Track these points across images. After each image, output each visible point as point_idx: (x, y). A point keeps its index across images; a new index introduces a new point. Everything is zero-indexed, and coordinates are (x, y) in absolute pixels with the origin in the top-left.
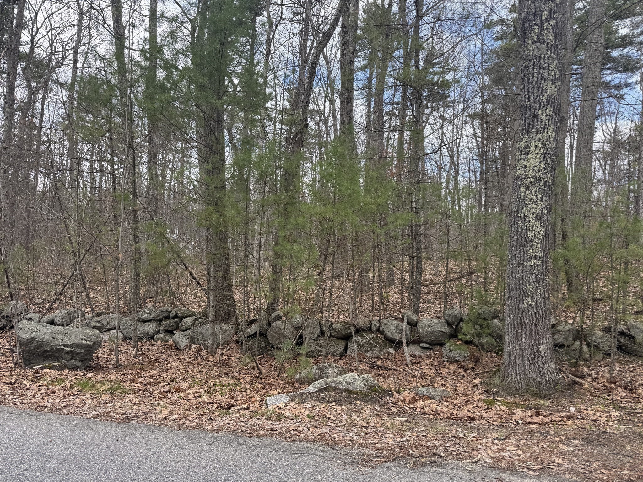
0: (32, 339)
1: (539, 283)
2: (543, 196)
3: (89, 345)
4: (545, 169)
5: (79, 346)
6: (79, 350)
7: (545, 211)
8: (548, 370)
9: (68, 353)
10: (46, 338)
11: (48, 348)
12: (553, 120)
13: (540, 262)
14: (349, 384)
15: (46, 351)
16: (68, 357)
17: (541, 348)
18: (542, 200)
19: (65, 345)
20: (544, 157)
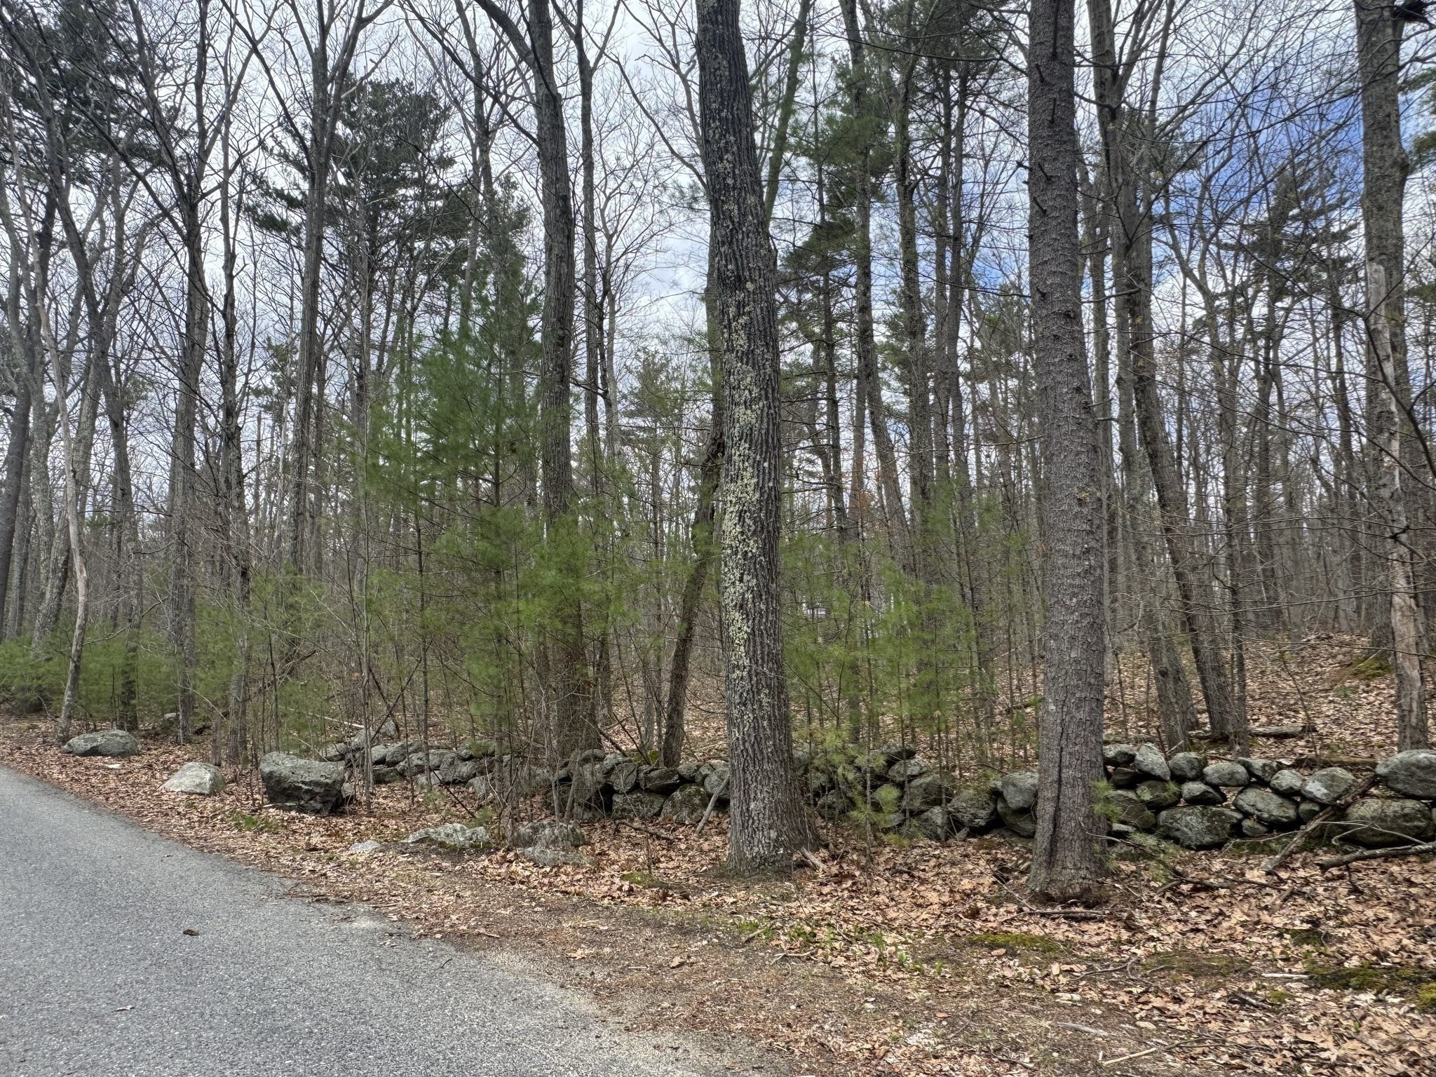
0: (271, 773)
1: (745, 705)
2: (742, 574)
3: (327, 784)
4: (742, 533)
5: (317, 784)
6: (317, 790)
7: (749, 596)
8: (759, 841)
9: (307, 791)
10: (285, 772)
11: (286, 786)
12: (751, 461)
13: (745, 674)
14: (448, 835)
15: (285, 789)
16: (307, 797)
17: (752, 806)
18: (741, 580)
19: (303, 783)
20: (740, 517)
